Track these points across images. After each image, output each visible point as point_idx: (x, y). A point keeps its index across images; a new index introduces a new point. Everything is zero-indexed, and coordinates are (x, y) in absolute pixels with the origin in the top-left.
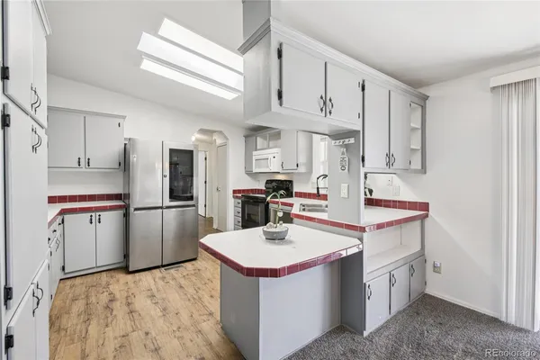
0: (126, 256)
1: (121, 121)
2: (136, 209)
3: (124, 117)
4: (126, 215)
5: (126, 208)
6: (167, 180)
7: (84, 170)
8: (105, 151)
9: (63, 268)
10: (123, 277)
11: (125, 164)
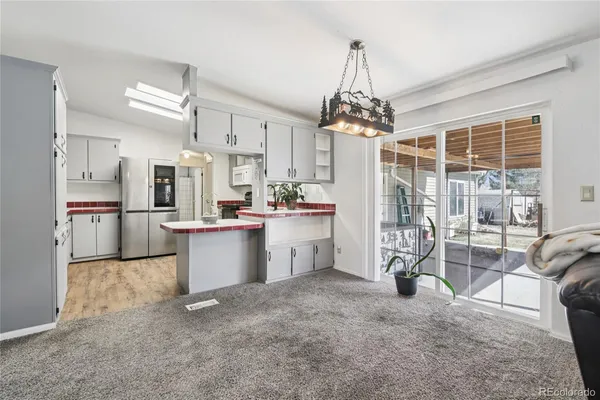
0: (120, 249)
1: (116, 143)
2: (128, 212)
3: (119, 140)
4: (120, 217)
5: (120, 211)
6: (153, 190)
7: (87, 182)
8: (104, 167)
9: (72, 255)
10: (117, 264)
11: (119, 177)
